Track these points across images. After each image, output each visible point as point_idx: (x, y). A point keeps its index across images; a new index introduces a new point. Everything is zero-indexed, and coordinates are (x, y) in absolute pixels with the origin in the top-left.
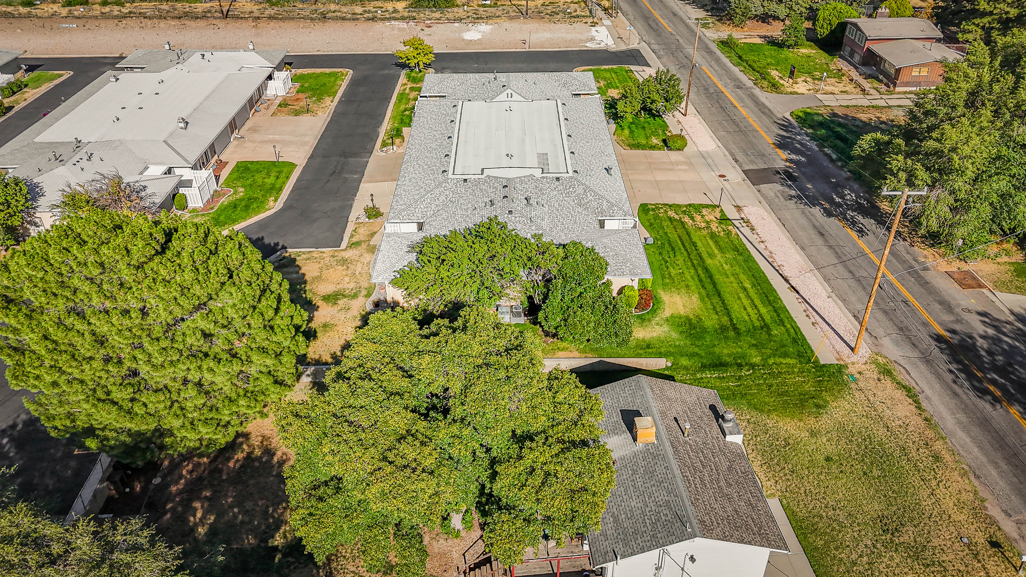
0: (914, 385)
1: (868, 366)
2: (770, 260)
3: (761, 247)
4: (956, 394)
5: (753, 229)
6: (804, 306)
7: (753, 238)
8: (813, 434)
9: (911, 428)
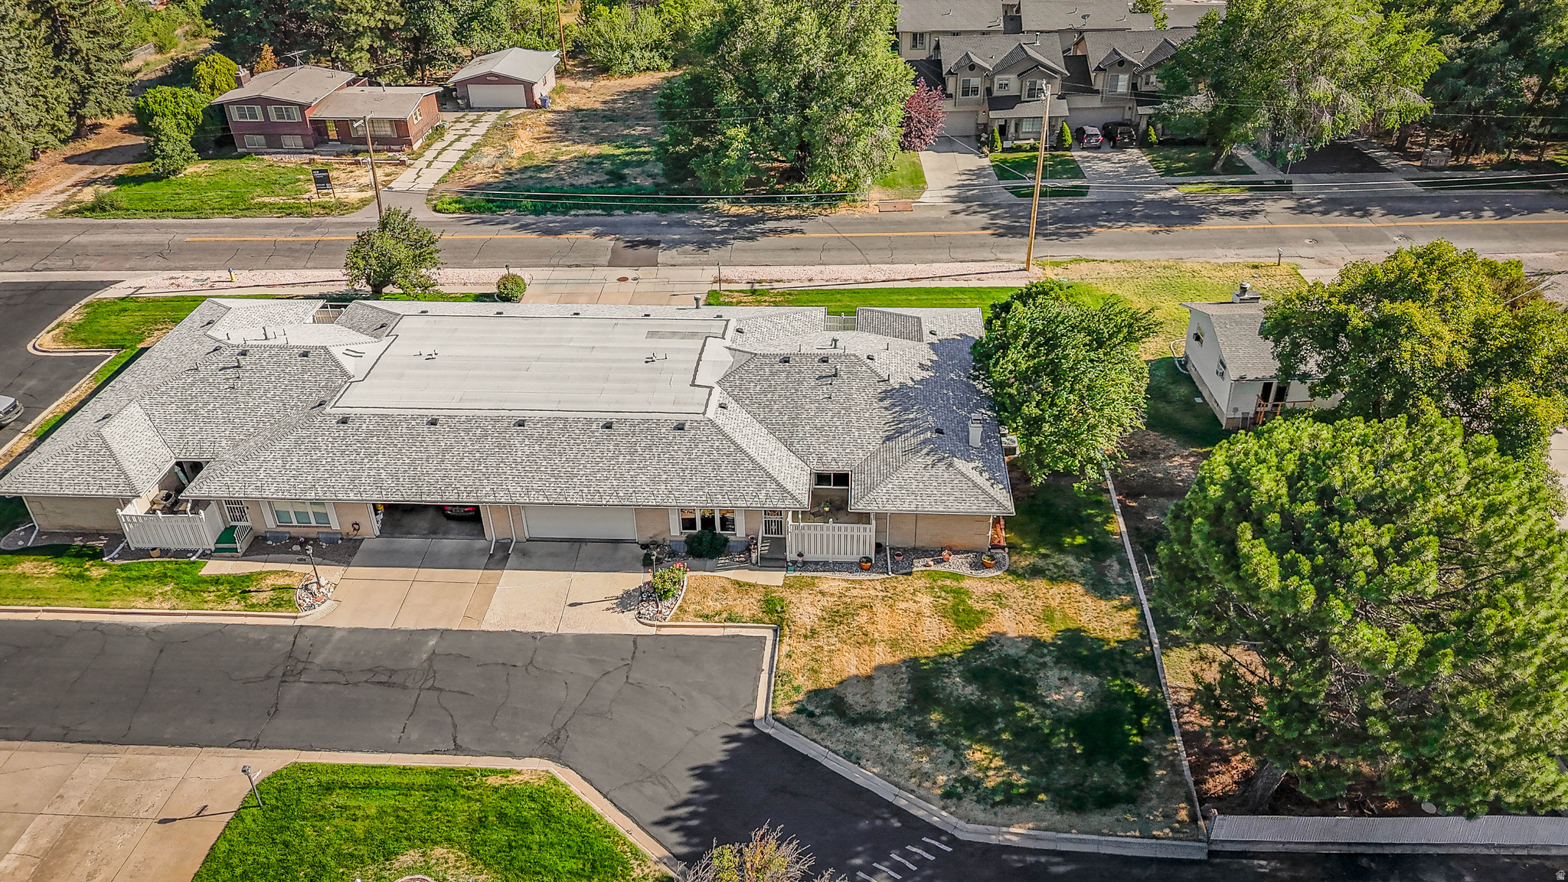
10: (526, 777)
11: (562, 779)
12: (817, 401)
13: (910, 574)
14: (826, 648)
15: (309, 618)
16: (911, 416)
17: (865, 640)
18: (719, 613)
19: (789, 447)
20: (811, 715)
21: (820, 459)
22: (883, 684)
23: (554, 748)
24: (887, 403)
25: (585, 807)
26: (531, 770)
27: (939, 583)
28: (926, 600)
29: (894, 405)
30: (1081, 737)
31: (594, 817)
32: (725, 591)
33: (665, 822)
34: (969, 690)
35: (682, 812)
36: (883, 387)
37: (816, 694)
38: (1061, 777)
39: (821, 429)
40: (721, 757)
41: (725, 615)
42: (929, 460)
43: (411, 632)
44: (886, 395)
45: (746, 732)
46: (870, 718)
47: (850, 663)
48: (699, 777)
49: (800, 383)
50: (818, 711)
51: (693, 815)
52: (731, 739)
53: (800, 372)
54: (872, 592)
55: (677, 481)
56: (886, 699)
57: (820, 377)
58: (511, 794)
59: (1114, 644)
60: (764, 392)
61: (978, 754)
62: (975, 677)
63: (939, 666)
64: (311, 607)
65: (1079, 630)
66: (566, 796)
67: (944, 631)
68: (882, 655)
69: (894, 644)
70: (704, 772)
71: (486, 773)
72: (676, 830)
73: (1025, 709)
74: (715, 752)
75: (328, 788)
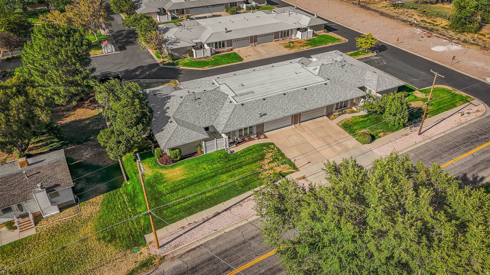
1: (147, 256)
6: (201, 221)
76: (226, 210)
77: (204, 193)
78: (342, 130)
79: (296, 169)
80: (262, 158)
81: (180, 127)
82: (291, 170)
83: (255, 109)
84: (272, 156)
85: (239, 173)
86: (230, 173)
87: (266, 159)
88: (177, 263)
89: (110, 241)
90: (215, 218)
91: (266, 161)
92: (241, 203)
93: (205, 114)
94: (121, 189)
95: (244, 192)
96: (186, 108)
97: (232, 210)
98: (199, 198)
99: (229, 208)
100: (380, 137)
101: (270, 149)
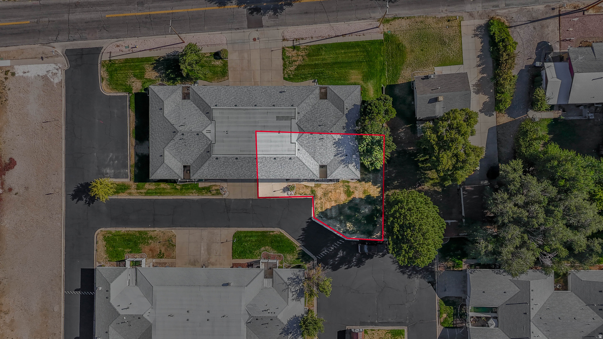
0: (393, 15)
1: (385, 25)
2: (325, 38)
3: (315, 39)
4: (398, 5)
5: (302, 39)
6: (353, 34)
7: (308, 40)
8: (412, 51)
9: (410, 24)
10: (276, 232)
11: (282, 232)
12: (320, 146)
13: (339, 182)
14: (323, 202)
15: (225, 197)
16: (340, 149)
17: (330, 200)
18: (303, 193)
19: (314, 158)
20: (321, 217)
21: (321, 161)
22: (333, 211)
23: (279, 226)
24: (335, 146)
25: (287, 238)
26: (277, 230)
27: (345, 184)
28: (342, 189)
29: (336, 146)
30: (366, 220)
31: (289, 240)
32: (303, 188)
33: (299, 239)
34: (348, 211)
35: (301, 237)
36: (334, 141)
37: (322, 213)
38: (362, 228)
39: (321, 154)
40: (306, 226)
41: (304, 194)
42: (344, 166)
43: (246, 199)
44: (335, 143)
45: (310, 220)
46: (331, 218)
47: (328, 206)
48: (303, 230)
49: (315, 141)
50: (323, 217)
51: (303, 238)
52: (307, 222)
53: (315, 137)
54: (332, 187)
55: (292, 172)
56: (334, 214)
57: (320, 139)
58: (275, 236)
59: (375, 198)
60: (307, 143)
61: (348, 224)
62: (350, 208)
63: (344, 206)
64: (225, 194)
65: (370, 195)
66: (284, 236)
67: (345, 197)
68: (333, 204)
69: (336, 201)
70: (303, 229)
71: (270, 232)
72: (301, 241)
73: (357, 215)
74: (305, 225)
75: (246, 237)
76: (338, 36)
77: (345, 53)
78: (230, 72)
79: (283, 49)
80: (299, 67)
81: (343, 99)
82: (287, 49)
83: (286, 99)
84: (291, 67)
85: (319, 60)
86: (324, 62)
87: (296, 66)
88: (373, 15)
89: (400, 43)
90: (346, 33)
91: (297, 63)
92: (328, 37)
93: (321, 110)
94: (388, 84)
95: (322, 45)
96: (332, 120)
97: (334, 35)
98: (349, 51)
99: (336, 37)
100: (211, 53)
101: (289, 73)
